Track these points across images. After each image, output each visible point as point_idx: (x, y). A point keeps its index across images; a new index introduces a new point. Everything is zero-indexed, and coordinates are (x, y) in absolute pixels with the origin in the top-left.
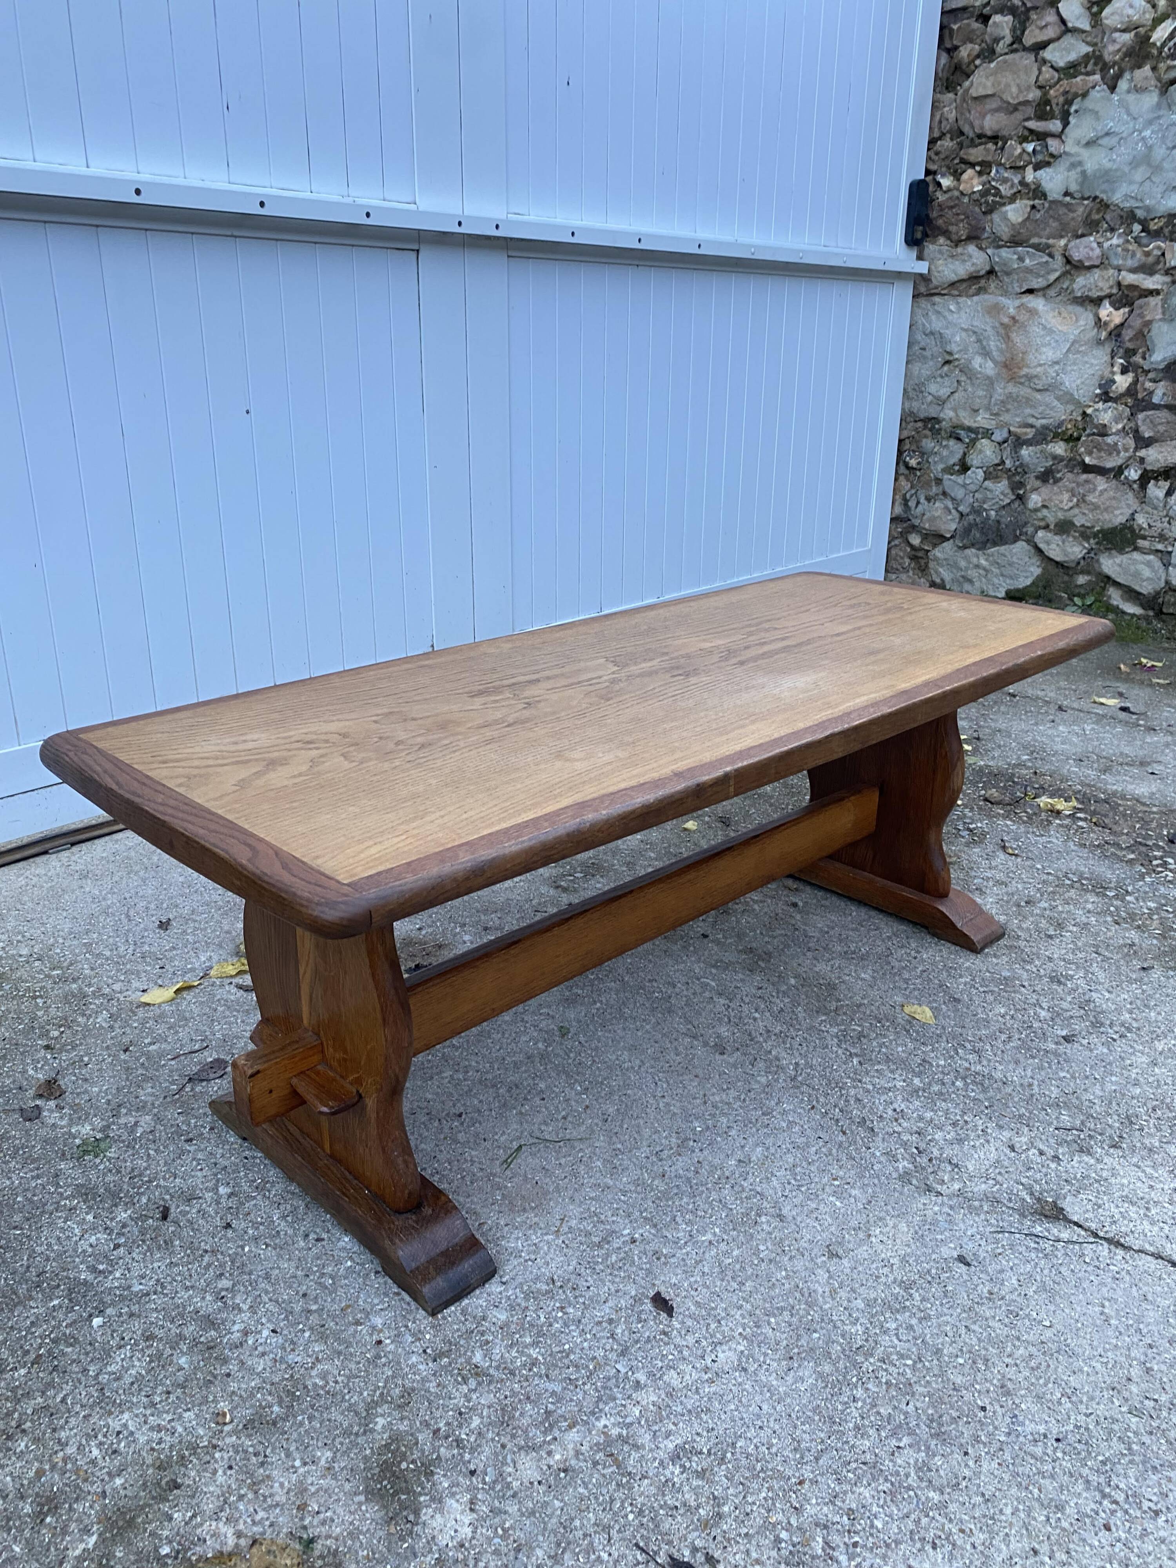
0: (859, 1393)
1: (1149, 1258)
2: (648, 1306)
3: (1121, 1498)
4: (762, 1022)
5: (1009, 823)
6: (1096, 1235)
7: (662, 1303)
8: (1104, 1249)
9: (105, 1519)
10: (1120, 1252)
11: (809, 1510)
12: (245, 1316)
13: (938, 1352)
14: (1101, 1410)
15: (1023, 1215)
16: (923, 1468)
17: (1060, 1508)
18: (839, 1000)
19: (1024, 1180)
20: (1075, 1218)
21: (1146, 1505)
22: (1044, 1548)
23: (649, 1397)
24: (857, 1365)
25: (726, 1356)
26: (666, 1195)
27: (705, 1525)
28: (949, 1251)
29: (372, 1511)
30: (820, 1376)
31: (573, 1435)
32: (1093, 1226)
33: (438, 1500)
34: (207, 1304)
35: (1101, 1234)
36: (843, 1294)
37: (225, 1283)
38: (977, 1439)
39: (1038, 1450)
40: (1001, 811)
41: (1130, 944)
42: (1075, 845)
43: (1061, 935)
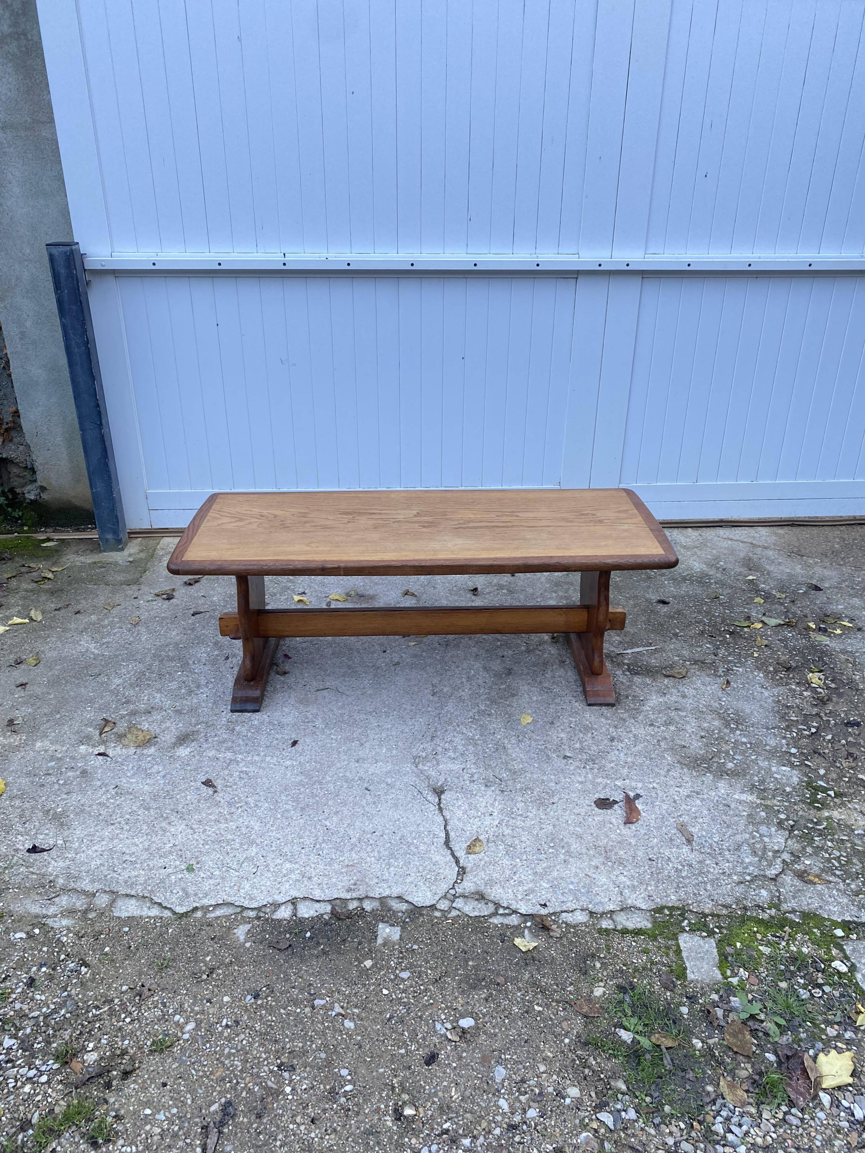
0: (302, 790)
1: (442, 818)
2: (290, 742)
3: (318, 846)
4: (465, 694)
5: (762, 676)
6: (439, 804)
7: (295, 743)
8: (433, 808)
9: (132, 710)
10: (437, 812)
11: (250, 799)
12: (206, 689)
13: (337, 796)
14: (351, 833)
15: (428, 786)
16: (288, 811)
17: (300, 838)
18: (506, 701)
19: (449, 779)
20: (443, 797)
21: (321, 852)
22: (282, 840)
23: (256, 758)
24: (314, 784)
25: (288, 763)
26: (343, 722)
27: (226, 786)
28: (389, 781)
29: (173, 740)
30: (301, 781)
31: (229, 754)
32: (443, 801)
33: (187, 747)
34: (203, 682)
35: (442, 805)
36: (341, 770)
37: (213, 680)
38: (309, 815)
39: (319, 827)
40: (771, 669)
41: (684, 747)
42: (773, 701)
43: (659, 727)
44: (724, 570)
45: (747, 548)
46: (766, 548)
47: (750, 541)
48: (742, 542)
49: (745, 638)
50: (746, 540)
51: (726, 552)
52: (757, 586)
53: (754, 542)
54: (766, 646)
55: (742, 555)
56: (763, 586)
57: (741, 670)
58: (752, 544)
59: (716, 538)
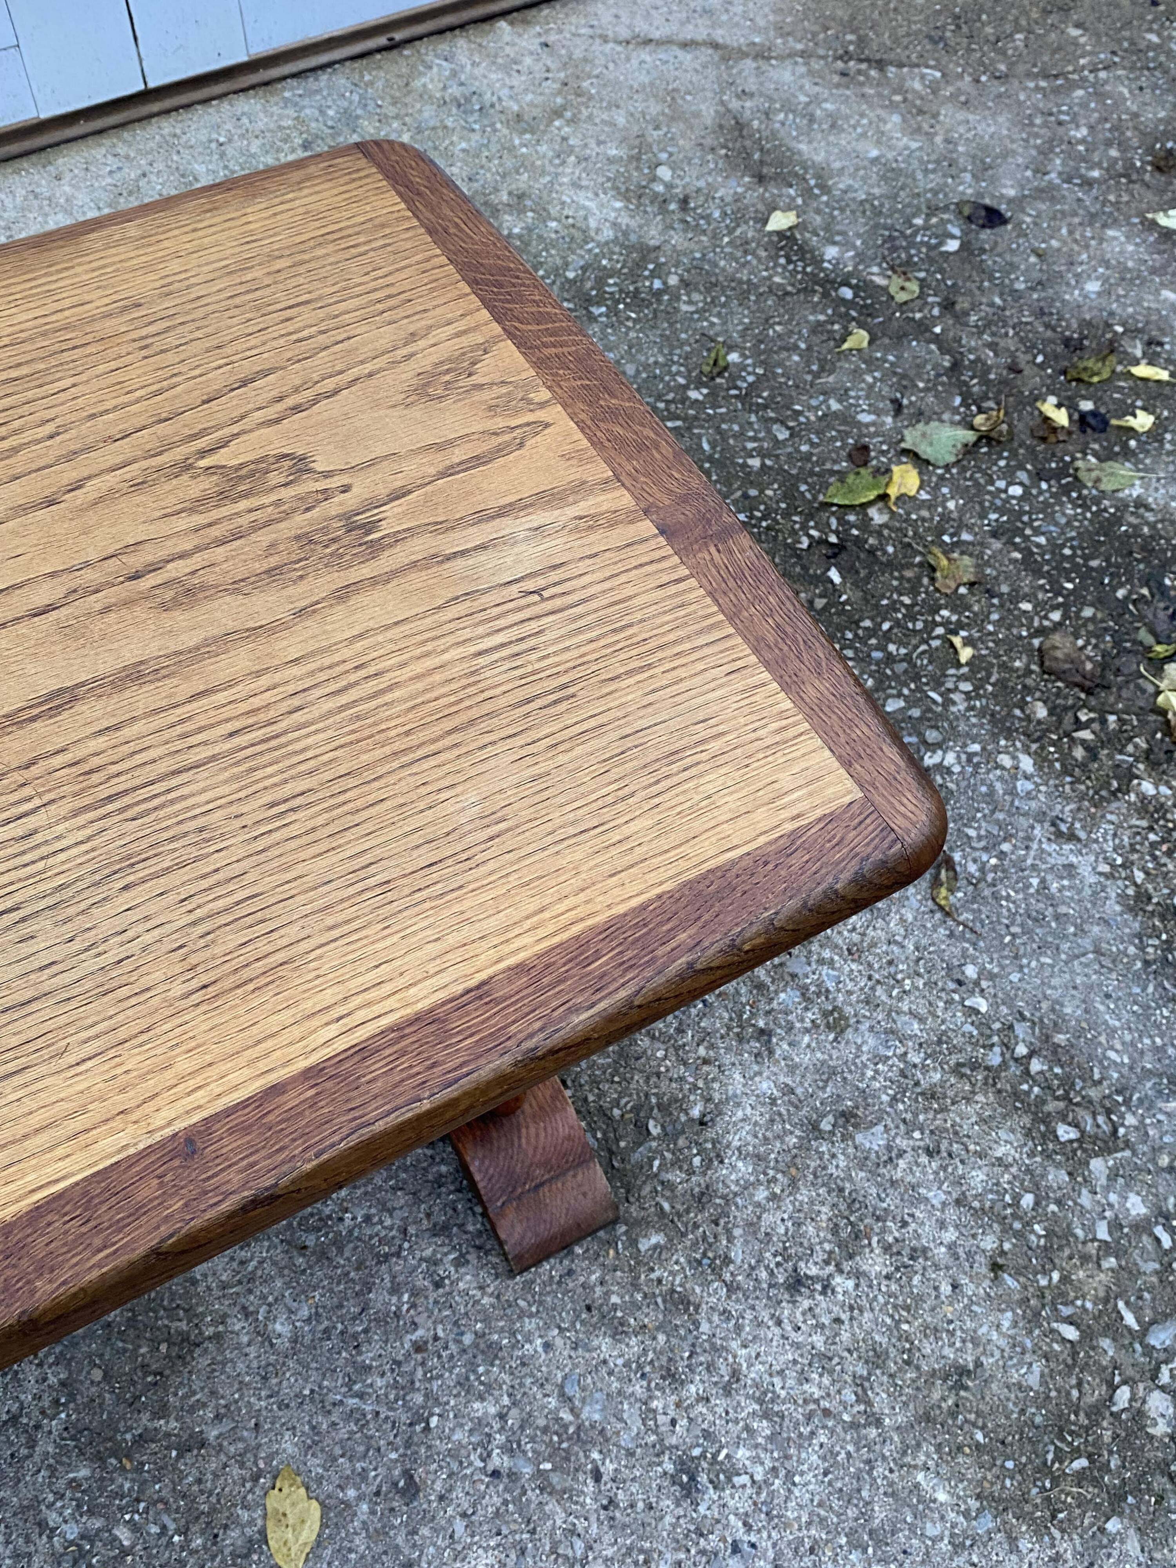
5: (1027, 763)
18: (162, 1412)
40: (1041, 712)
41: (963, 1371)
42: (1122, 898)
43: (827, 1288)
44: (684, 202)
45: (711, 73)
46: (762, 54)
47: (701, 34)
48: (685, 45)
49: (891, 565)
50: (689, 32)
51: (654, 108)
52: (818, 261)
53: (719, 35)
54: (972, 584)
55: (708, 112)
56: (831, 252)
57: (950, 758)
58: (716, 46)
59: (597, 46)
